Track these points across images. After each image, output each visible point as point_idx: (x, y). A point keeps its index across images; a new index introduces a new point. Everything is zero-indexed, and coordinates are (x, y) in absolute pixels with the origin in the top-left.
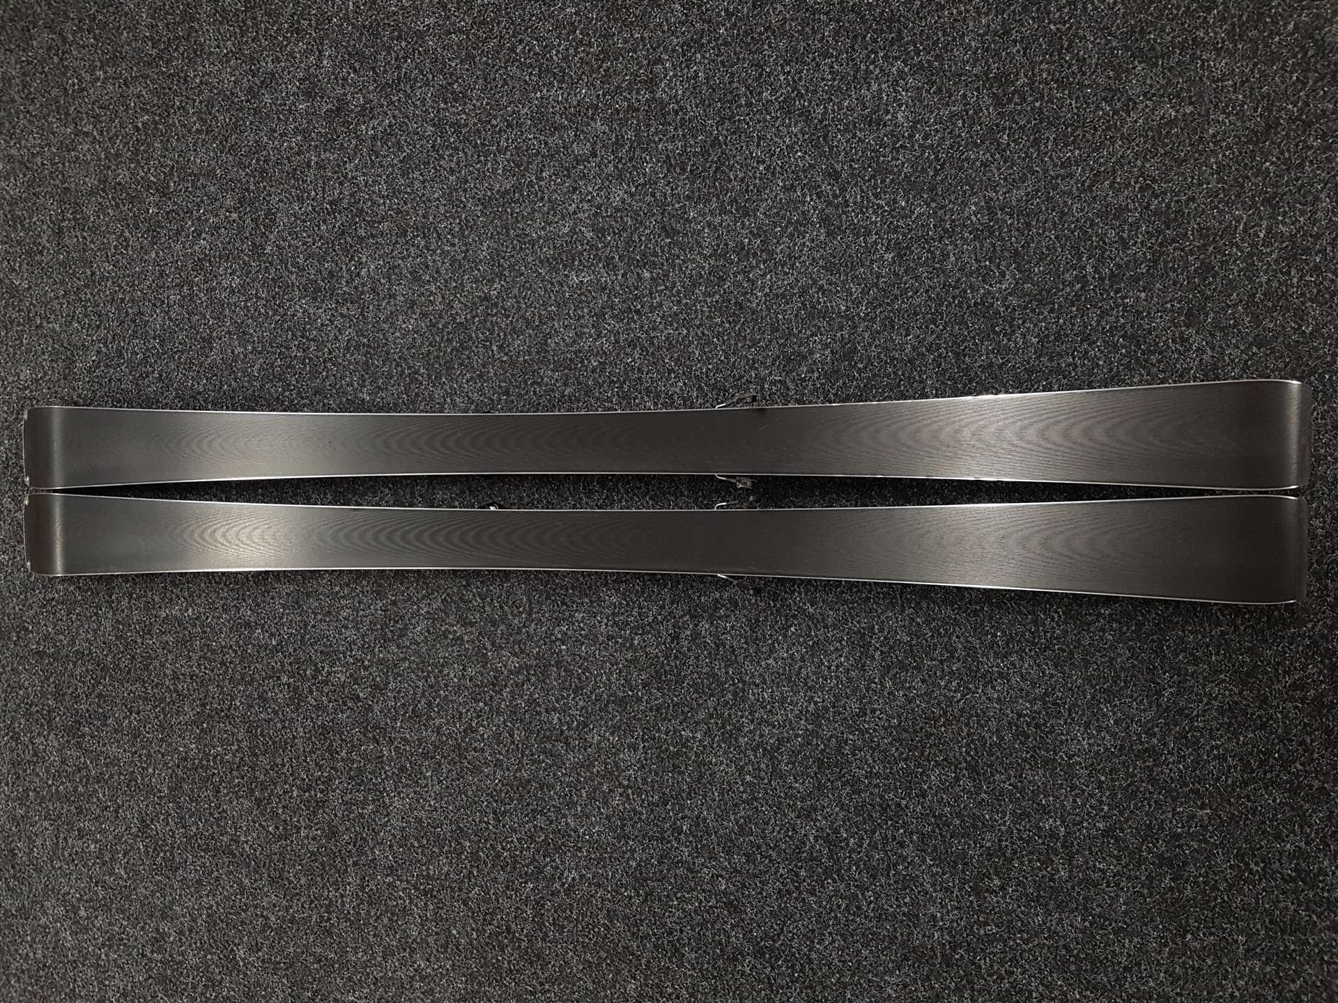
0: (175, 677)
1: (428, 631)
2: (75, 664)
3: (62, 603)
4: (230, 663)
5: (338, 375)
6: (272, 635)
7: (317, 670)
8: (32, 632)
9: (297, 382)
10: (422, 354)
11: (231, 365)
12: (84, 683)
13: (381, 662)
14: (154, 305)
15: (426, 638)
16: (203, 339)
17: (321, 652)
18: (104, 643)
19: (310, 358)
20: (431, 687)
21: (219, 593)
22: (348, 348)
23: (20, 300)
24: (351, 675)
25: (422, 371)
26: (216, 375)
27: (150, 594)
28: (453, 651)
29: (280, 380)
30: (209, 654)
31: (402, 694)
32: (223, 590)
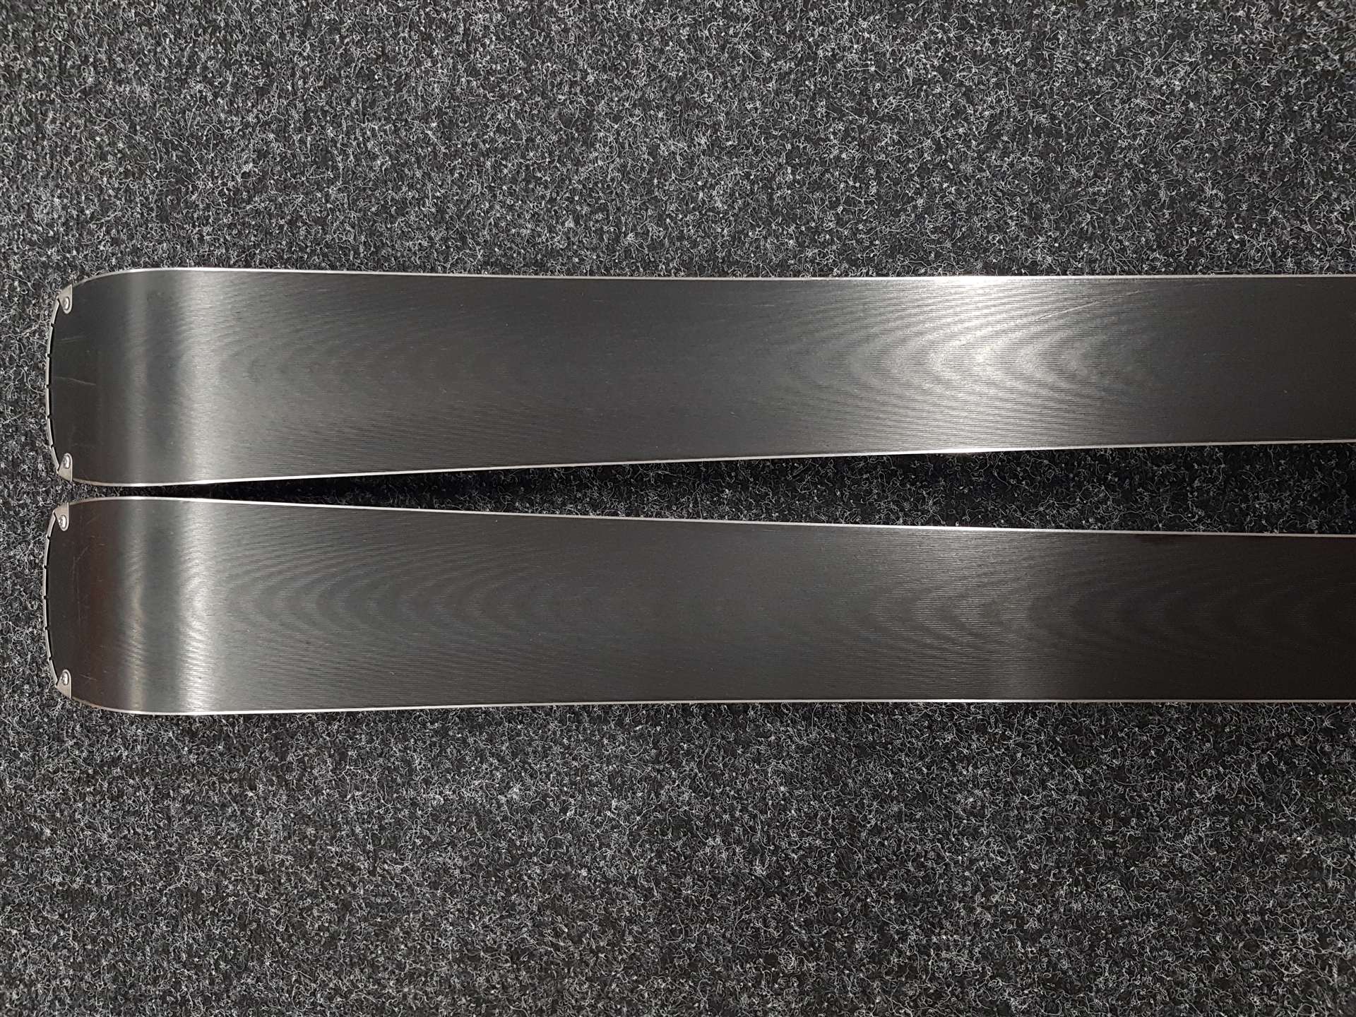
0: (468, 956)
1: (1217, 845)
2: (174, 922)
3: (141, 771)
4: (630, 921)
5: (962, 205)
6: (753, 852)
7: (887, 942)
8: (51, 843)
9: (840, 221)
10: (1211, 149)
11: (647, 183)
12: (198, 968)
13: (1076, 922)
14: (427, 37)
15: (1209, 862)
16: (568, 122)
17: (901, 896)
18: (261, 870)
19: (880, 166)
20: (1223, 983)
21: (600, 745)
22: (992, 138)
23: (39, 27)
24: (986, 955)
25: (1209, 192)
26: (604, 208)
27: (396, 749)
28: (1289, 895)
29: (790, 219)
30: (568, 898)
31: (1135, 1002)
32: (613, 738)
